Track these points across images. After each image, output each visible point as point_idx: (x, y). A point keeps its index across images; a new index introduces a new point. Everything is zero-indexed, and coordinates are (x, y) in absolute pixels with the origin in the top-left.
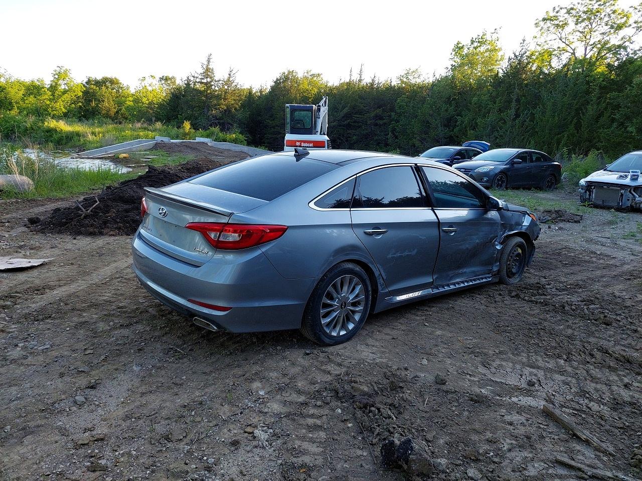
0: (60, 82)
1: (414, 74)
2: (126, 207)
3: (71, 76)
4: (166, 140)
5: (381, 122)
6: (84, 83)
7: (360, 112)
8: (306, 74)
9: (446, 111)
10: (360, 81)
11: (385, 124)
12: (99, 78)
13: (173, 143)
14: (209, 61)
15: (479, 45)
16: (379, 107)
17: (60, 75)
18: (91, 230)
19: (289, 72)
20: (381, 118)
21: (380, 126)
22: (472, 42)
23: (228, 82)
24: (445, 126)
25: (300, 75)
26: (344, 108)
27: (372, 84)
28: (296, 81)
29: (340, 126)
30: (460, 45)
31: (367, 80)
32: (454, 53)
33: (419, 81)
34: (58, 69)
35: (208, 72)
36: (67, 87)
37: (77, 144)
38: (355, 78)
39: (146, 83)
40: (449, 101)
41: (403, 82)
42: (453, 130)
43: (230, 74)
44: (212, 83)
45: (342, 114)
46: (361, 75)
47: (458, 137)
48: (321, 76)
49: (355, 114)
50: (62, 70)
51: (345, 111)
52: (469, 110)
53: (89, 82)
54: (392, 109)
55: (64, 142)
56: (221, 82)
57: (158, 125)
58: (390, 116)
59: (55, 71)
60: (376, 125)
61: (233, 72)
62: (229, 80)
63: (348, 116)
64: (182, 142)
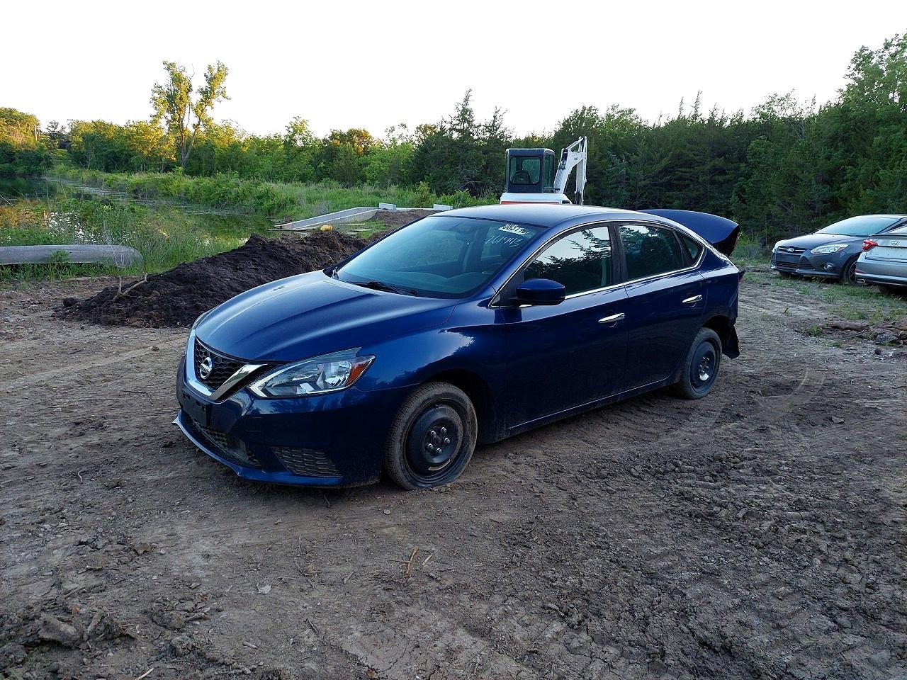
0: (297, 136)
1: (782, 102)
2: (177, 288)
3: (309, 128)
4: (390, 207)
5: (721, 178)
6: (327, 138)
7: (689, 164)
8: (610, 111)
9: (828, 158)
10: (695, 117)
11: (729, 181)
12: (345, 131)
13: (398, 212)
14: (466, 100)
15: (900, 49)
16: (720, 156)
17: (297, 129)
19: (584, 109)
20: (723, 172)
21: (721, 184)
22: (887, 46)
23: (492, 128)
24: (826, 182)
25: (602, 114)
26: (661, 158)
27: (711, 120)
28: (591, 121)
29: (655, 185)
30: (866, 52)
31: (705, 115)
32: (854, 66)
33: (789, 112)
34: (294, 120)
35: (465, 114)
36: (302, 143)
38: (688, 112)
39: (395, 135)
40: (834, 140)
41: (763, 116)
42: (839, 189)
43: (495, 117)
44: (471, 130)
45: (659, 167)
46: (696, 109)
47: (846, 200)
48: (634, 113)
49: (681, 166)
50: (298, 122)
51: (664, 163)
52: (866, 156)
53: (333, 136)
54: (742, 158)
56: (481, 128)
57: (393, 189)
58: (737, 169)
59: (291, 123)
60: (713, 183)
61: (500, 113)
62: (493, 125)
63: (666, 171)
64: (411, 211)
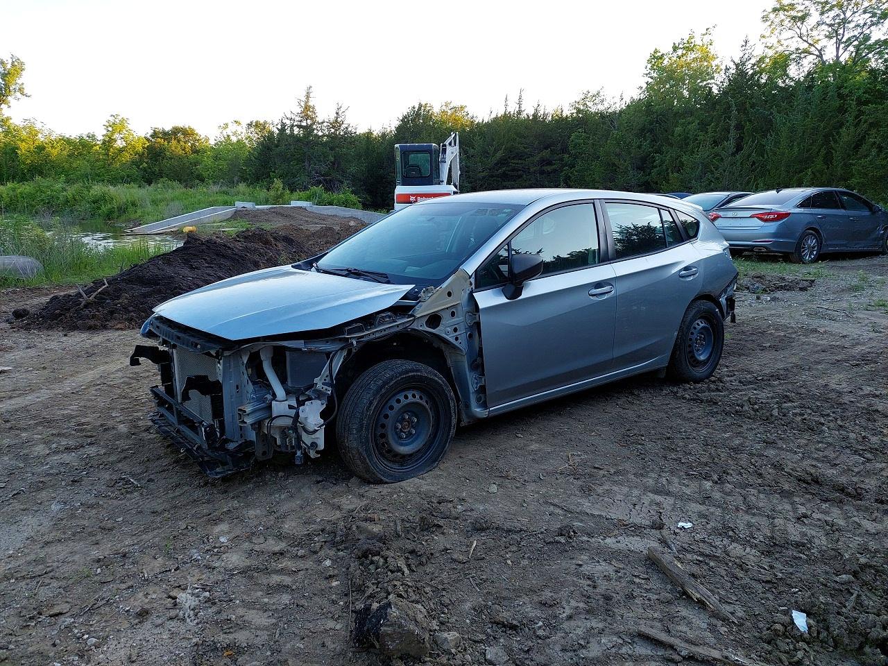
0: (116, 136)
1: (594, 98)
2: (145, 290)
3: (130, 127)
4: (249, 205)
5: (549, 168)
6: (148, 136)
7: (520, 156)
8: (444, 107)
9: (639, 147)
10: (519, 112)
11: (555, 171)
12: (168, 128)
13: (258, 210)
14: (308, 97)
15: (684, 52)
16: (546, 148)
17: (116, 126)
18: (92, 322)
19: (420, 106)
20: (549, 163)
21: (549, 173)
22: (675, 49)
23: (336, 124)
24: (640, 168)
25: (436, 110)
26: (496, 151)
27: (535, 116)
28: (428, 117)
29: (492, 176)
30: (659, 54)
31: (528, 111)
32: (649, 66)
33: (601, 108)
34: (112, 119)
35: (307, 111)
36: (124, 143)
37: (133, 216)
38: (513, 108)
39: (229, 131)
40: (642, 132)
41: (579, 111)
42: (650, 174)
43: (337, 113)
44: (315, 127)
45: (494, 160)
46: (520, 105)
47: (657, 183)
48: (466, 110)
49: (513, 158)
50: (116, 120)
51: (499, 154)
52: (671, 145)
53: (155, 135)
54: (564, 150)
55: (116, 215)
56: (325, 124)
57: (242, 187)
58: (562, 160)
59: (108, 121)
60: (542, 172)
61: (342, 110)
62: (336, 121)
63: (502, 162)
64: (272, 208)
